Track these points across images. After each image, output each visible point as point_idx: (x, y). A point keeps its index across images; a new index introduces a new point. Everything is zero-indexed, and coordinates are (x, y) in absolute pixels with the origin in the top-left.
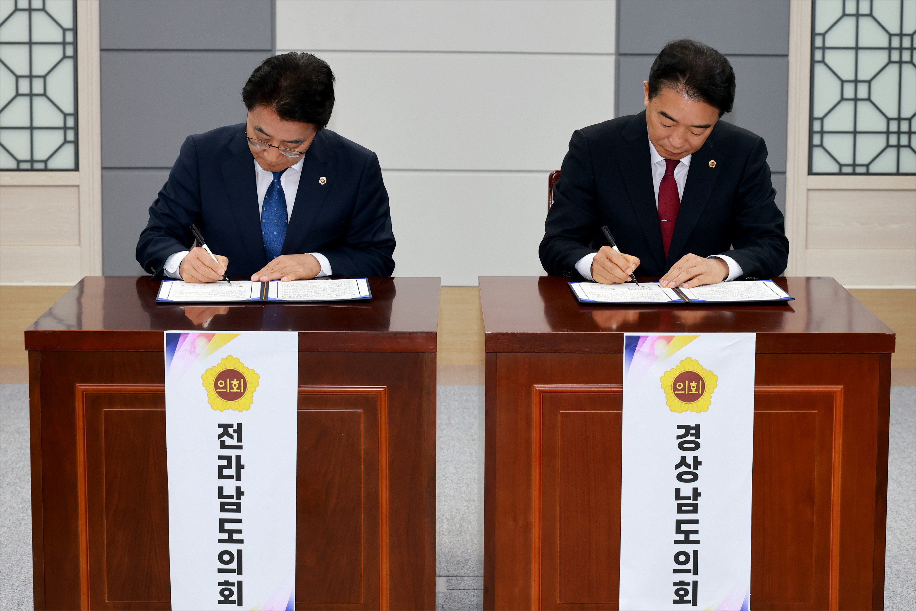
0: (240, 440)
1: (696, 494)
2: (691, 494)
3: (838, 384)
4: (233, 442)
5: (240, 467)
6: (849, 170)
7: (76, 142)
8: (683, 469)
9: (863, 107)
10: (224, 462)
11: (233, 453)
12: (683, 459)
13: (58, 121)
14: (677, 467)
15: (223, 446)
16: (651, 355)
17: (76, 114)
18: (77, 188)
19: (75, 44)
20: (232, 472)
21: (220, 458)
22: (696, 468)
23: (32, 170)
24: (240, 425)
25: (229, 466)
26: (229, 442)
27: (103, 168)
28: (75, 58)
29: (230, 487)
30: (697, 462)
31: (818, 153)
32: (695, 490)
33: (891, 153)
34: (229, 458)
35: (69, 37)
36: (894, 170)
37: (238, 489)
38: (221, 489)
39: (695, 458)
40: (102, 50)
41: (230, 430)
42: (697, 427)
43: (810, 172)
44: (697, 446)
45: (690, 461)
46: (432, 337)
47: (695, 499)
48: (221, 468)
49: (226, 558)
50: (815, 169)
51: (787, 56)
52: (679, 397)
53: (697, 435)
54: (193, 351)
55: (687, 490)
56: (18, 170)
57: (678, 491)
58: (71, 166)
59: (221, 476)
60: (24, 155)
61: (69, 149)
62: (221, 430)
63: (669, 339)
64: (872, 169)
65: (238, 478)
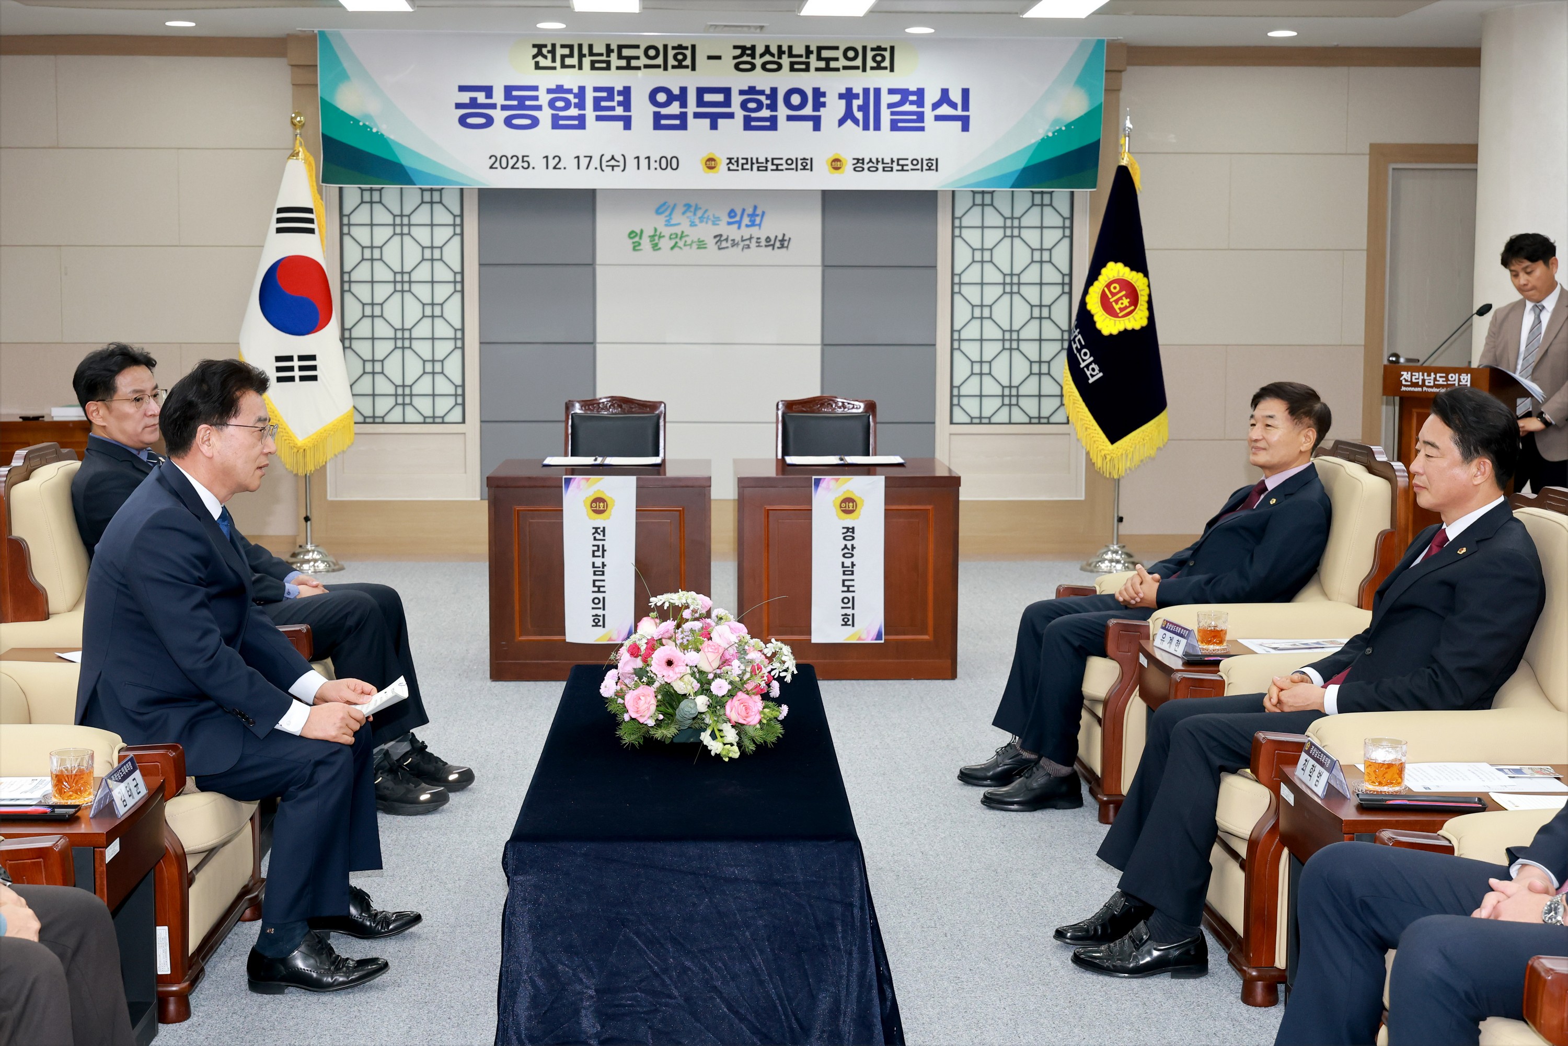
0: (604, 536)
1: (853, 565)
2: (850, 565)
3: (930, 504)
4: (601, 537)
5: (604, 551)
6: (977, 421)
7: (463, 404)
8: (846, 551)
9: (986, 379)
10: (596, 548)
11: (600, 543)
12: (846, 547)
13: (451, 390)
14: (843, 550)
15: (595, 539)
16: (828, 489)
17: (463, 386)
18: (462, 436)
19: (463, 339)
20: (600, 553)
21: (594, 546)
22: (852, 550)
23: (434, 423)
24: (604, 528)
25: (598, 550)
26: (598, 537)
27: (482, 422)
28: (463, 348)
29: (598, 561)
30: (853, 548)
31: (956, 410)
32: (852, 563)
33: (1005, 410)
34: (598, 546)
35: (459, 335)
36: (1007, 421)
37: (603, 563)
38: (593, 563)
39: (852, 545)
40: (481, 343)
41: (599, 531)
42: (853, 528)
43: (952, 423)
44: (853, 538)
45: (849, 546)
46: (709, 479)
47: (852, 567)
48: (594, 551)
49: (596, 601)
50: (955, 421)
51: (935, 345)
52: (844, 511)
53: (853, 532)
54: (579, 487)
55: (848, 562)
56: (424, 423)
57: (843, 563)
58: (460, 420)
59: (594, 556)
60: (428, 413)
61: (458, 409)
62: (594, 530)
63: (837, 480)
64: (993, 420)
65: (603, 557)
